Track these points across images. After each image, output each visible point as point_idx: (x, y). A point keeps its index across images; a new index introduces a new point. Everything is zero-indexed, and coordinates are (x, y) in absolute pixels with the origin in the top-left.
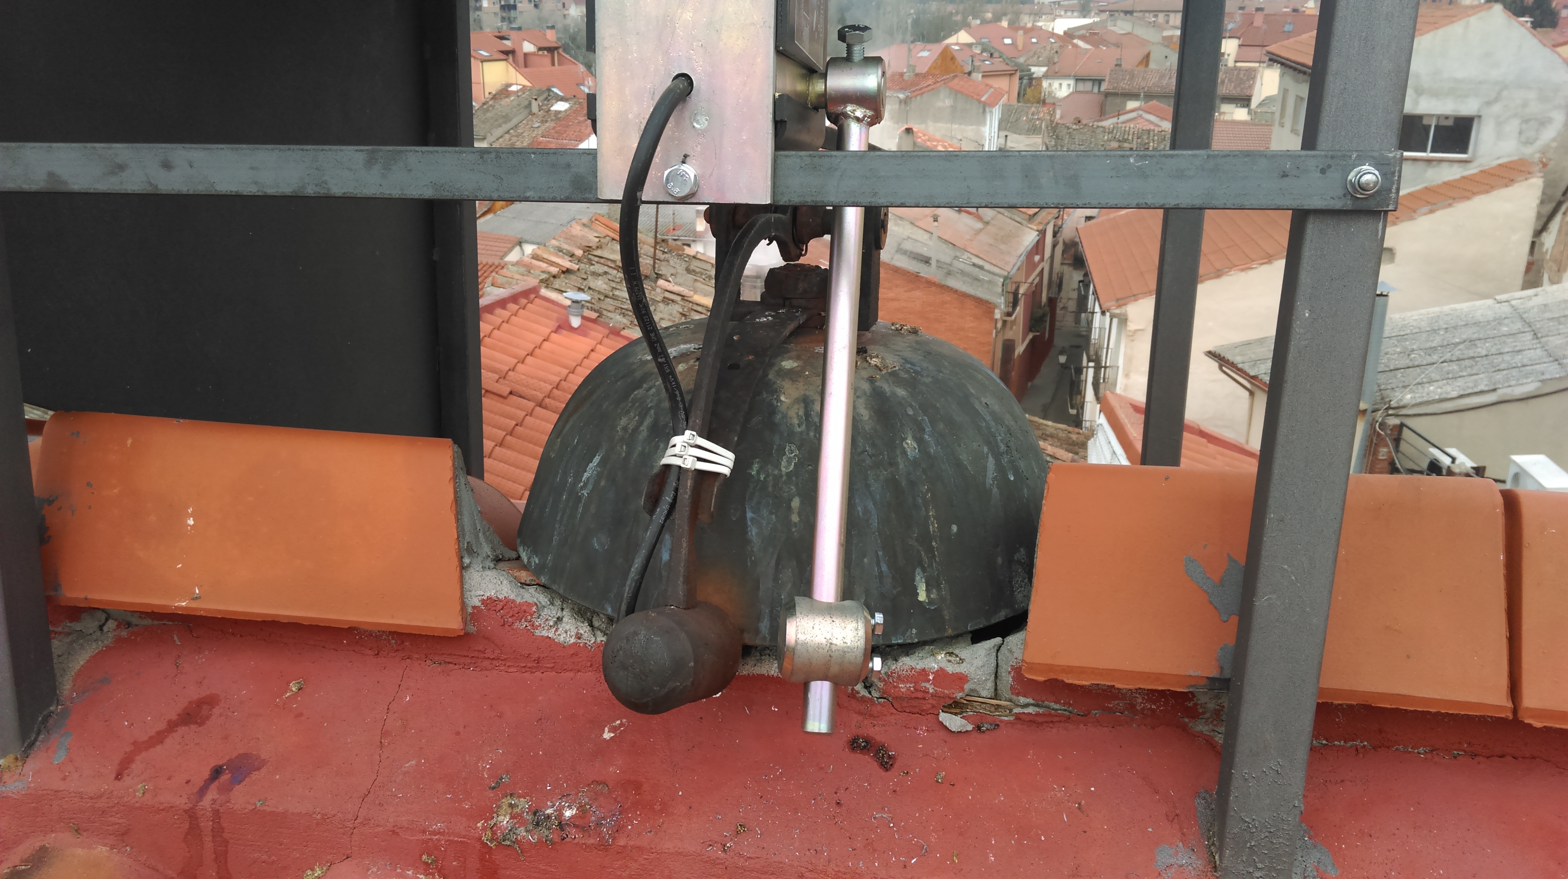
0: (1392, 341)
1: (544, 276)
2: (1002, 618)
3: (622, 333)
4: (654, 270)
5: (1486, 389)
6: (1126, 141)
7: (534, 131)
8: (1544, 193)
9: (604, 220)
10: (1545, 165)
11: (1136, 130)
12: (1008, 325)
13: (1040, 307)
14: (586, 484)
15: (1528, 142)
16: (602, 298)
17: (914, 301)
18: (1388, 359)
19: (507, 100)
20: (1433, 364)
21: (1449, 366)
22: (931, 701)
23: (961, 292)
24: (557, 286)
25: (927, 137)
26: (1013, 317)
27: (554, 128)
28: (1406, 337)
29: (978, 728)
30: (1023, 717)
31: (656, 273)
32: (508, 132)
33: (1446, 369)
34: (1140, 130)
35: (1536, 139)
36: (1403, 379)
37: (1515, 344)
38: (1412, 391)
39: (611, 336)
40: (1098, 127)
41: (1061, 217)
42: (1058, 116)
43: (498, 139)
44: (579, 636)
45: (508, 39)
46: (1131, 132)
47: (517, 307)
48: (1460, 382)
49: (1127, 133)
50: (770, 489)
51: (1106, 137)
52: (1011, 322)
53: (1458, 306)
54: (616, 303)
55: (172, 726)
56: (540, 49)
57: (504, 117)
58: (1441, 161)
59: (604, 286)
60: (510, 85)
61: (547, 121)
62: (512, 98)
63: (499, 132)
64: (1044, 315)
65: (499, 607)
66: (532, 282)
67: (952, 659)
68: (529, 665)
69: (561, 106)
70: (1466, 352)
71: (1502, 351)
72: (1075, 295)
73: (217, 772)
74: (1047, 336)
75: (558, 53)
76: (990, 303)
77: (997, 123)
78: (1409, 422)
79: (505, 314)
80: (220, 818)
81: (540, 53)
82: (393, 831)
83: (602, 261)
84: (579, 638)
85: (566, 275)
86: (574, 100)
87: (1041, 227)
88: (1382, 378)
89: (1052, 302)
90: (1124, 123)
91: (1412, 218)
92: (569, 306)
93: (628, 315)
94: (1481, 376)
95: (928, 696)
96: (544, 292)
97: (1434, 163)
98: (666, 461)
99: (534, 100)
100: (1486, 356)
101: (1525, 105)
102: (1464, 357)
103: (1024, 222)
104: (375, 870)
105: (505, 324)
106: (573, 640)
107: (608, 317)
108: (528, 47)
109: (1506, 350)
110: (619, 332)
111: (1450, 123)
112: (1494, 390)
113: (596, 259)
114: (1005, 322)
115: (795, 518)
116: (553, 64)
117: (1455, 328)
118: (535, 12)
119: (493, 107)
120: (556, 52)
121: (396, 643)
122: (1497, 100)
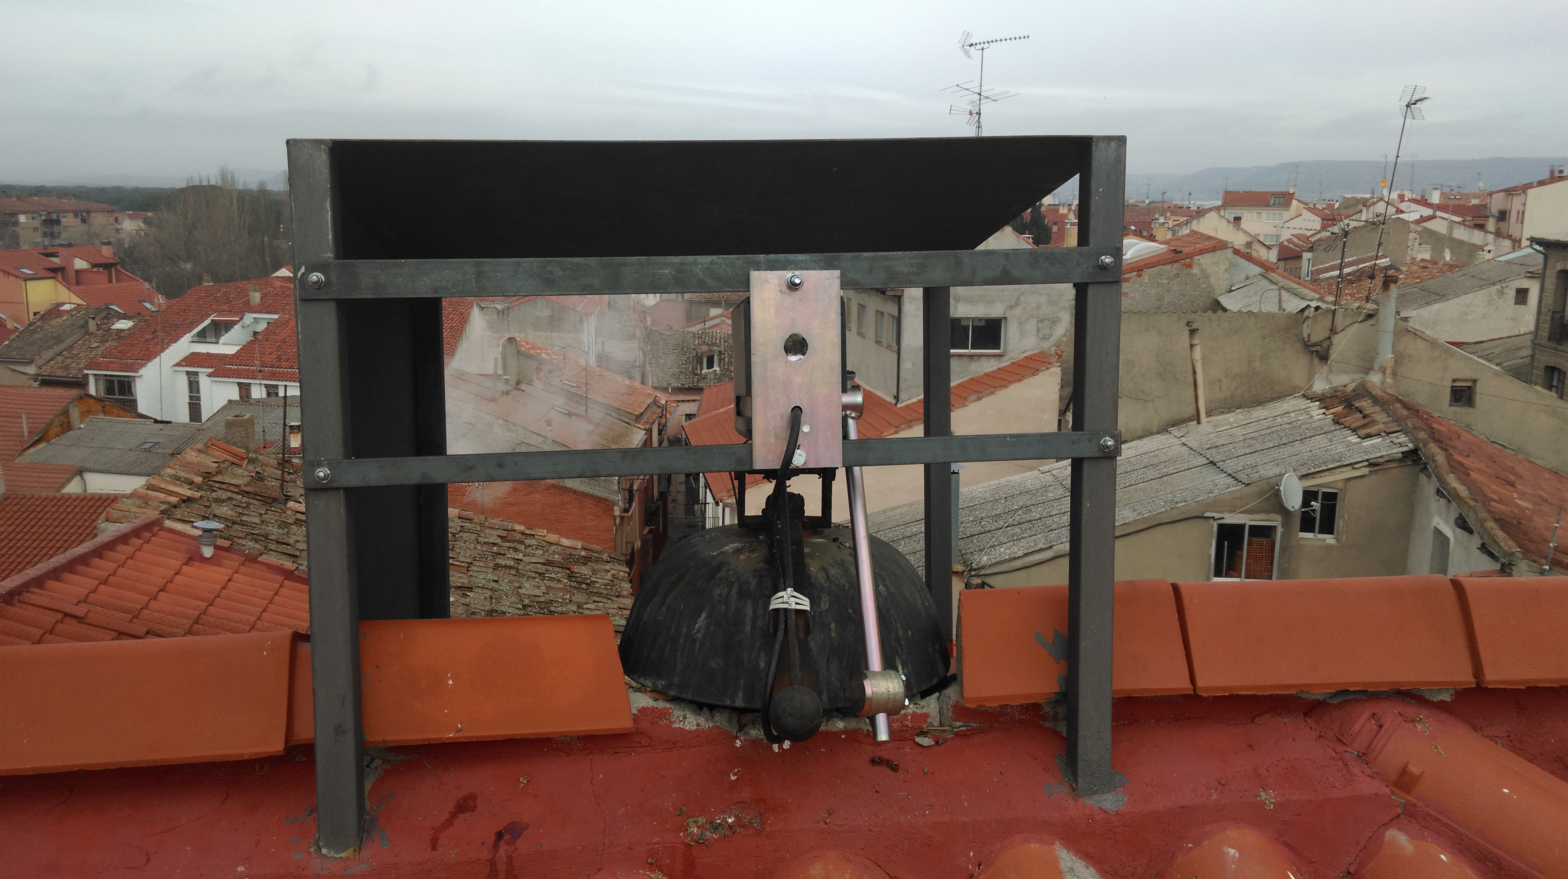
0: (964, 512)
1: (163, 507)
2: (936, 683)
3: (259, 559)
4: (283, 493)
5: (1044, 547)
6: (714, 344)
7: (92, 351)
8: (1062, 380)
9: (222, 444)
10: (1060, 356)
11: (722, 334)
12: (626, 520)
13: (653, 502)
14: (698, 631)
15: (1045, 338)
16: (230, 525)
17: (534, 504)
18: (964, 527)
19: (58, 320)
20: (1000, 529)
21: (1013, 529)
22: (910, 732)
23: (580, 492)
24: (179, 516)
25: (530, 346)
26: (630, 513)
27: (116, 347)
28: (975, 507)
29: (937, 743)
30: (960, 733)
31: (285, 495)
32: (60, 354)
33: (1011, 532)
34: (726, 335)
35: (1051, 335)
36: (978, 544)
37: (1060, 507)
38: (987, 554)
39: (247, 563)
40: (688, 332)
41: (664, 416)
42: (649, 323)
43: (48, 362)
44: (698, 725)
45: (57, 256)
46: (718, 337)
47: (141, 541)
48: (1023, 543)
49: (714, 338)
50: (818, 619)
51: (696, 342)
52: (628, 517)
53: (1011, 478)
54: (245, 529)
55: (454, 815)
56: (94, 266)
57: (55, 338)
58: (980, 356)
59: (230, 512)
60: (63, 304)
61: (107, 341)
62: (64, 318)
63: (50, 354)
64: (658, 509)
65: (649, 713)
66: (152, 514)
67: (918, 706)
68: (669, 747)
69: (123, 325)
70: (1024, 517)
71: (1051, 514)
72: (683, 488)
73: (499, 835)
74: (661, 529)
75: (116, 270)
76: (609, 501)
77: (594, 330)
78: (989, 580)
79: (129, 549)
80: (512, 861)
81: (95, 270)
82: (629, 848)
83: (224, 486)
84: (699, 726)
85: (187, 504)
86: (139, 318)
87: (648, 427)
88: (962, 544)
89: (663, 495)
90: (710, 328)
91: (964, 406)
92: (200, 536)
93: (260, 540)
94: (1039, 536)
95: (909, 729)
96: (168, 523)
97: (975, 358)
98: (772, 607)
99: (91, 320)
100: (1040, 519)
101: (1039, 307)
102: (1023, 520)
103: (632, 422)
104: (620, 873)
105: (129, 561)
106: (694, 728)
107: (239, 544)
108: (80, 264)
109: (1055, 513)
110: (256, 559)
111: (982, 324)
112: (1051, 547)
113: (217, 485)
114: (622, 518)
115: (834, 634)
116: (110, 281)
117: (1012, 496)
118: (83, 227)
119: (42, 328)
120: (113, 269)
121: (582, 746)
122: (1017, 304)
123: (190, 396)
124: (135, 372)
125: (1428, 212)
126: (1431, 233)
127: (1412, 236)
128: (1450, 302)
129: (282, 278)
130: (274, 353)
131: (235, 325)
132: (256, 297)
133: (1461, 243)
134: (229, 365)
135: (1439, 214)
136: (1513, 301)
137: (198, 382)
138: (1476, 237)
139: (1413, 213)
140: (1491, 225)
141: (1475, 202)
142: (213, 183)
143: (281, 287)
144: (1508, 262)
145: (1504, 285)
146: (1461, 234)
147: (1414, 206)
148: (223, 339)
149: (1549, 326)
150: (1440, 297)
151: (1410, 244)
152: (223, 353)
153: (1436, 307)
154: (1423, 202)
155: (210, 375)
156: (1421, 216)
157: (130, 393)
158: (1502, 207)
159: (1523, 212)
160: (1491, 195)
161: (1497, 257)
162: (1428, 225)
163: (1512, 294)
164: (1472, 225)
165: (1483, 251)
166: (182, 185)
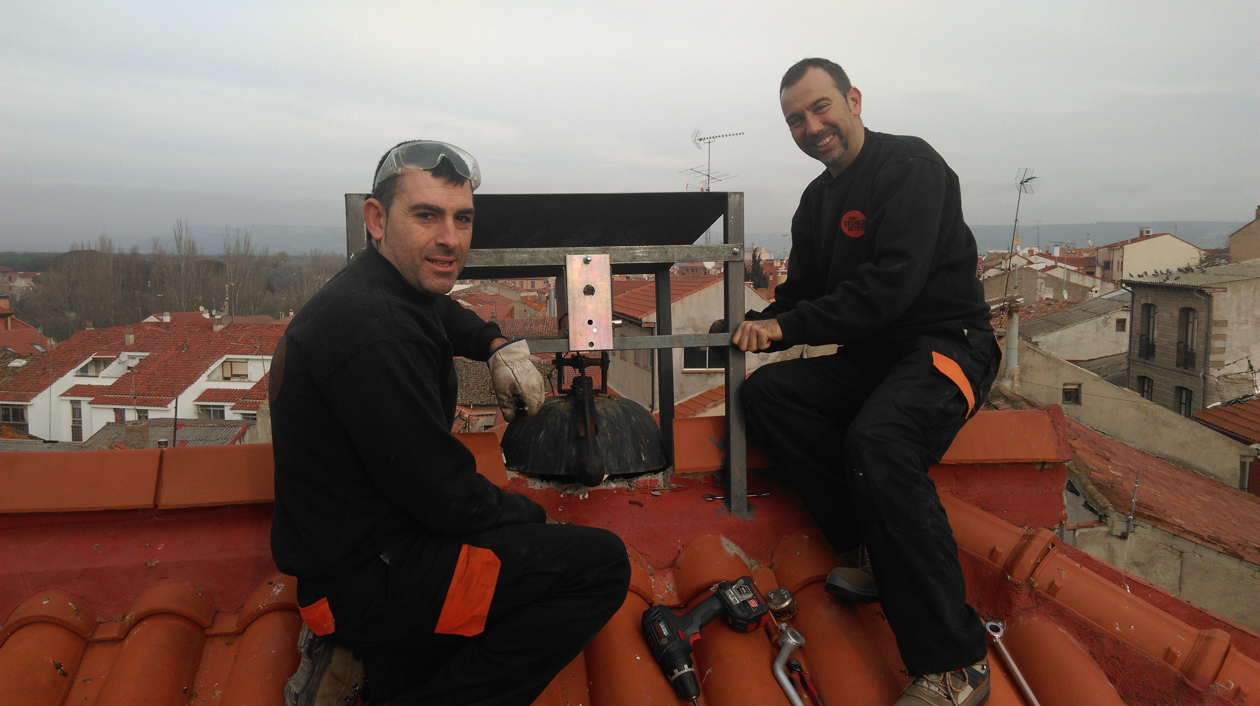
14: (541, 440)
22: (649, 489)
27: (12, 382)
30: (674, 490)
58: (715, 373)
61: (4, 377)
67: (652, 477)
75: (12, 319)
95: (648, 487)
97: (709, 374)
111: (718, 349)
116: (7, 328)
120: (9, 318)
123: (73, 421)
124: (27, 401)
125: (1051, 263)
126: (1054, 278)
127: (1039, 281)
128: (1069, 329)
129: (152, 323)
130: (145, 384)
131: (113, 361)
132: (130, 339)
133: (1076, 286)
134: (107, 394)
135: (1059, 264)
136: (1115, 329)
137: (80, 409)
138: (1088, 281)
139: (1040, 264)
140: (1098, 272)
141: (1086, 255)
142: (93, 248)
143: (151, 330)
144: (1109, 299)
145: (1107, 317)
146: (1076, 279)
147: (1041, 259)
148: (102, 374)
149: (1139, 346)
150: (1060, 326)
151: (1038, 287)
152: (101, 384)
153: (1058, 333)
154: (1048, 255)
155: (90, 403)
156: (1046, 266)
157: (23, 419)
158: (1106, 259)
159: (1122, 263)
160: (1097, 250)
161: (1102, 296)
162: (1051, 272)
163: (1113, 323)
164: (1084, 272)
165: (1092, 291)
166: (66, 250)
